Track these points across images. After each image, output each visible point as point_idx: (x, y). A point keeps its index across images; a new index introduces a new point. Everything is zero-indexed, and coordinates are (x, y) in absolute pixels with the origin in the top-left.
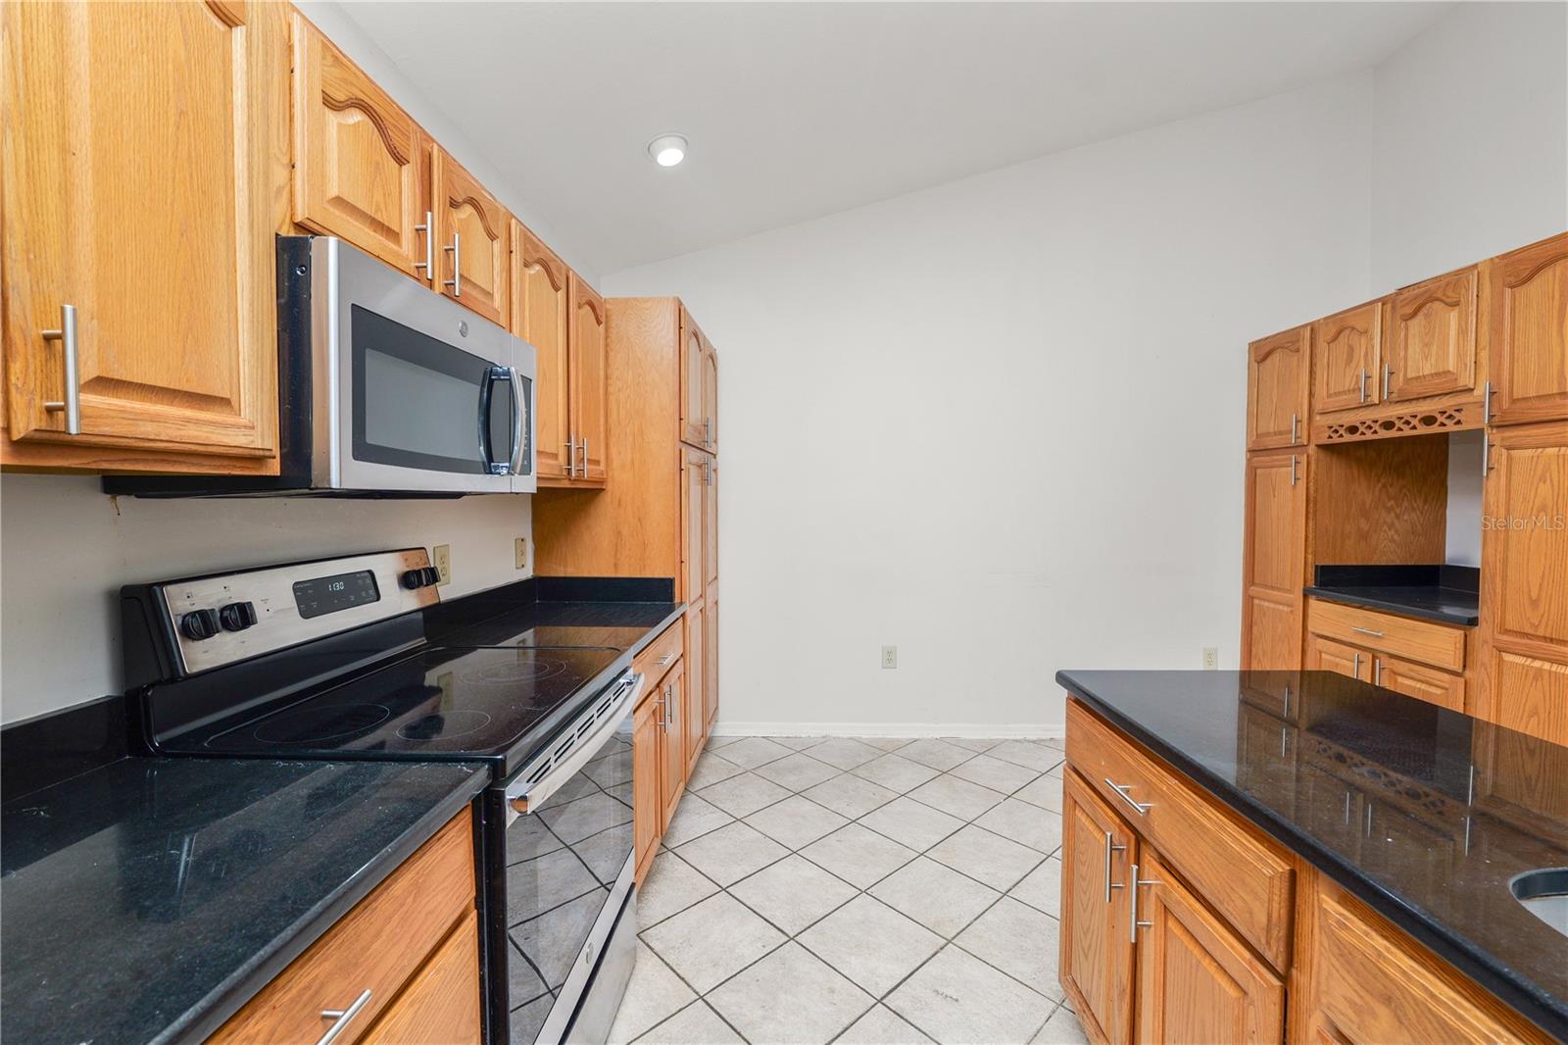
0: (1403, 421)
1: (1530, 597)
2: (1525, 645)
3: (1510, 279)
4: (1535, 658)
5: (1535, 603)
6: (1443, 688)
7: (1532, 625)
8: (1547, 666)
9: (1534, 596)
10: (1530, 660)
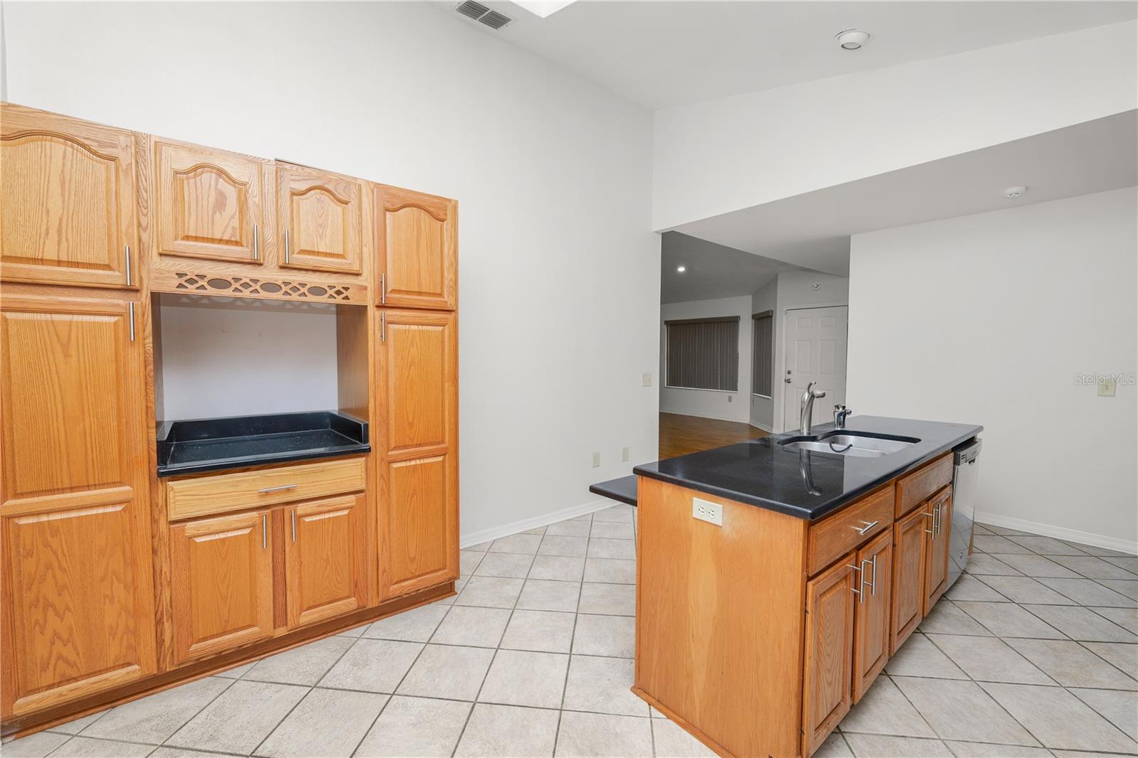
0: (290, 286)
1: (408, 421)
2: (406, 453)
3: (388, 204)
4: (410, 460)
5: (411, 424)
6: (347, 508)
7: (410, 439)
8: (418, 462)
9: (411, 420)
10: (408, 462)
